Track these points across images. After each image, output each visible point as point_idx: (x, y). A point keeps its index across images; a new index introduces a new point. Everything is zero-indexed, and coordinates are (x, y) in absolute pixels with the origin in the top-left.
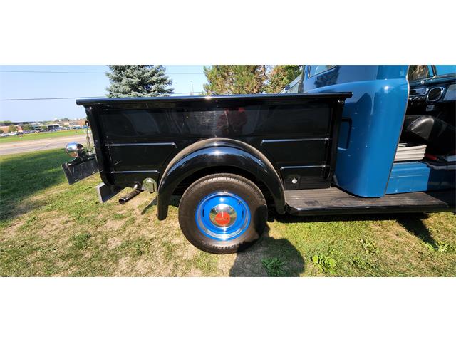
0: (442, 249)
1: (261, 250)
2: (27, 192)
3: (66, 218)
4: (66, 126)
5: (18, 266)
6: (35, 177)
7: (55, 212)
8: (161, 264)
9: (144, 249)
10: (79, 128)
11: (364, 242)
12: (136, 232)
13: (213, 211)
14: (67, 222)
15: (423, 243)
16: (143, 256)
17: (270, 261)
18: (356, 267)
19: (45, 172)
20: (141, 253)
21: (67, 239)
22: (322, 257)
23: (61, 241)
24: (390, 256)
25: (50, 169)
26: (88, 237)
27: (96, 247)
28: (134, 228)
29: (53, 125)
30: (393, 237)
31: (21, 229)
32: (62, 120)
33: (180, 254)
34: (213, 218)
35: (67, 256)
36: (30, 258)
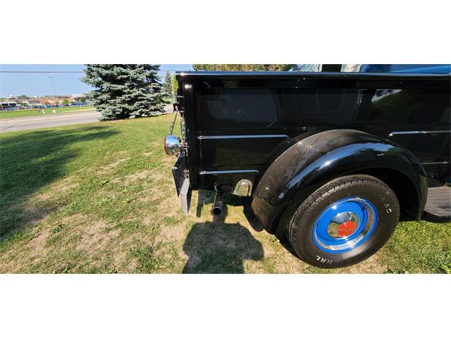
4: (25, 105)
10: (41, 107)
14: (108, 230)
19: (34, 161)
21: (124, 255)
26: (151, 251)
29: (8, 103)
31: (51, 242)
32: (19, 98)
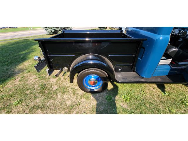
0: (166, 94)
1: (105, 92)
2: (16, 64)
3: (35, 76)
5: (24, 96)
6: (17, 55)
7: (30, 74)
8: (72, 96)
9: (65, 90)
11: (141, 91)
12: (62, 84)
13: (89, 80)
14: (36, 78)
15: (161, 92)
16: (65, 93)
17: (108, 97)
18: (136, 100)
20: (65, 92)
21: (38, 85)
22: (125, 96)
23: (36, 86)
24: (148, 96)
25: (21, 52)
26: (45, 85)
27: (49, 89)
28: (61, 82)
30: (152, 89)
31: (20, 81)
33: (78, 93)
34: (89, 82)
35: (40, 92)
36: (28, 93)
